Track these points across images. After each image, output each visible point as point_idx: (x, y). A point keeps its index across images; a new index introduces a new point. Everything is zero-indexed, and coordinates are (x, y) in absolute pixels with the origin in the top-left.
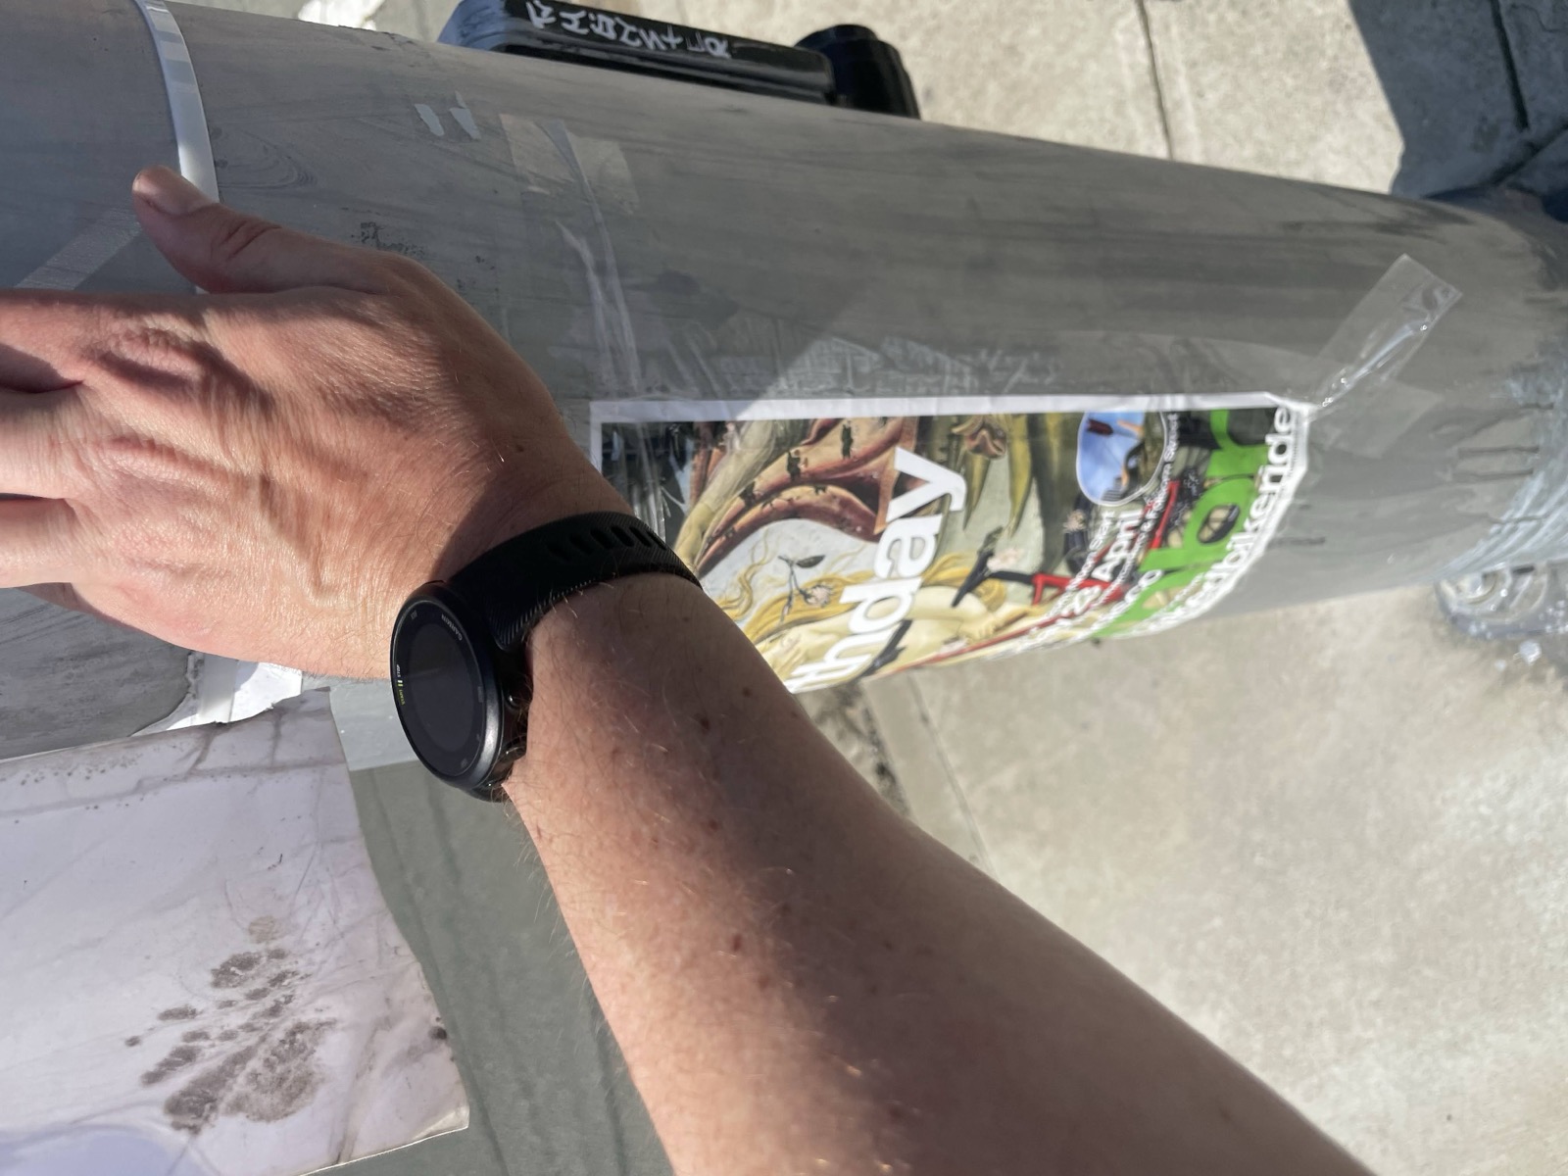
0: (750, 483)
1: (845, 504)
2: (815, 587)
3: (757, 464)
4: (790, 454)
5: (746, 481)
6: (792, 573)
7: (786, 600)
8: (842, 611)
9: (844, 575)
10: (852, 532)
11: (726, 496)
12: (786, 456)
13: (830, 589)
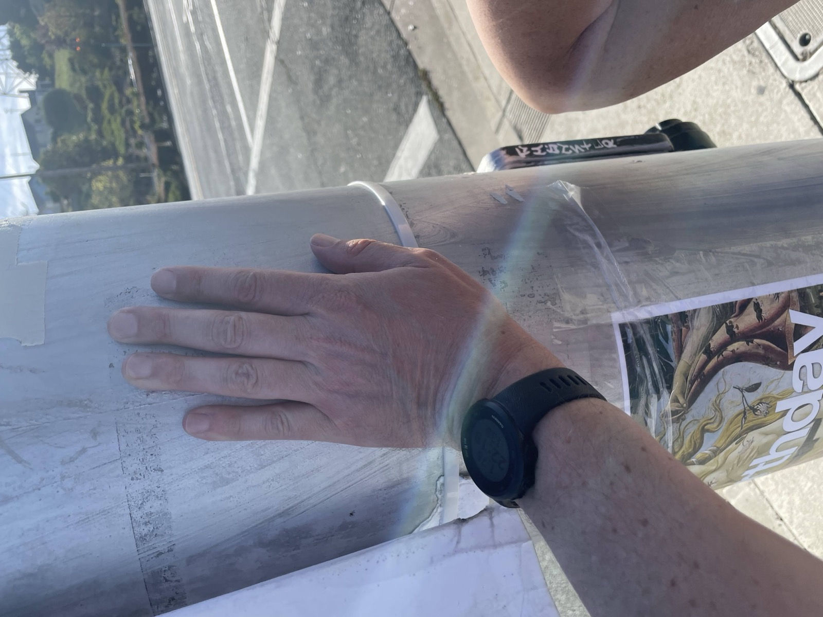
0: (707, 344)
1: (766, 348)
2: (758, 404)
3: (709, 333)
4: (726, 324)
5: (705, 344)
6: (743, 396)
7: (743, 414)
8: (778, 417)
9: (775, 393)
10: (775, 366)
11: (695, 355)
12: (724, 325)
13: (768, 404)
